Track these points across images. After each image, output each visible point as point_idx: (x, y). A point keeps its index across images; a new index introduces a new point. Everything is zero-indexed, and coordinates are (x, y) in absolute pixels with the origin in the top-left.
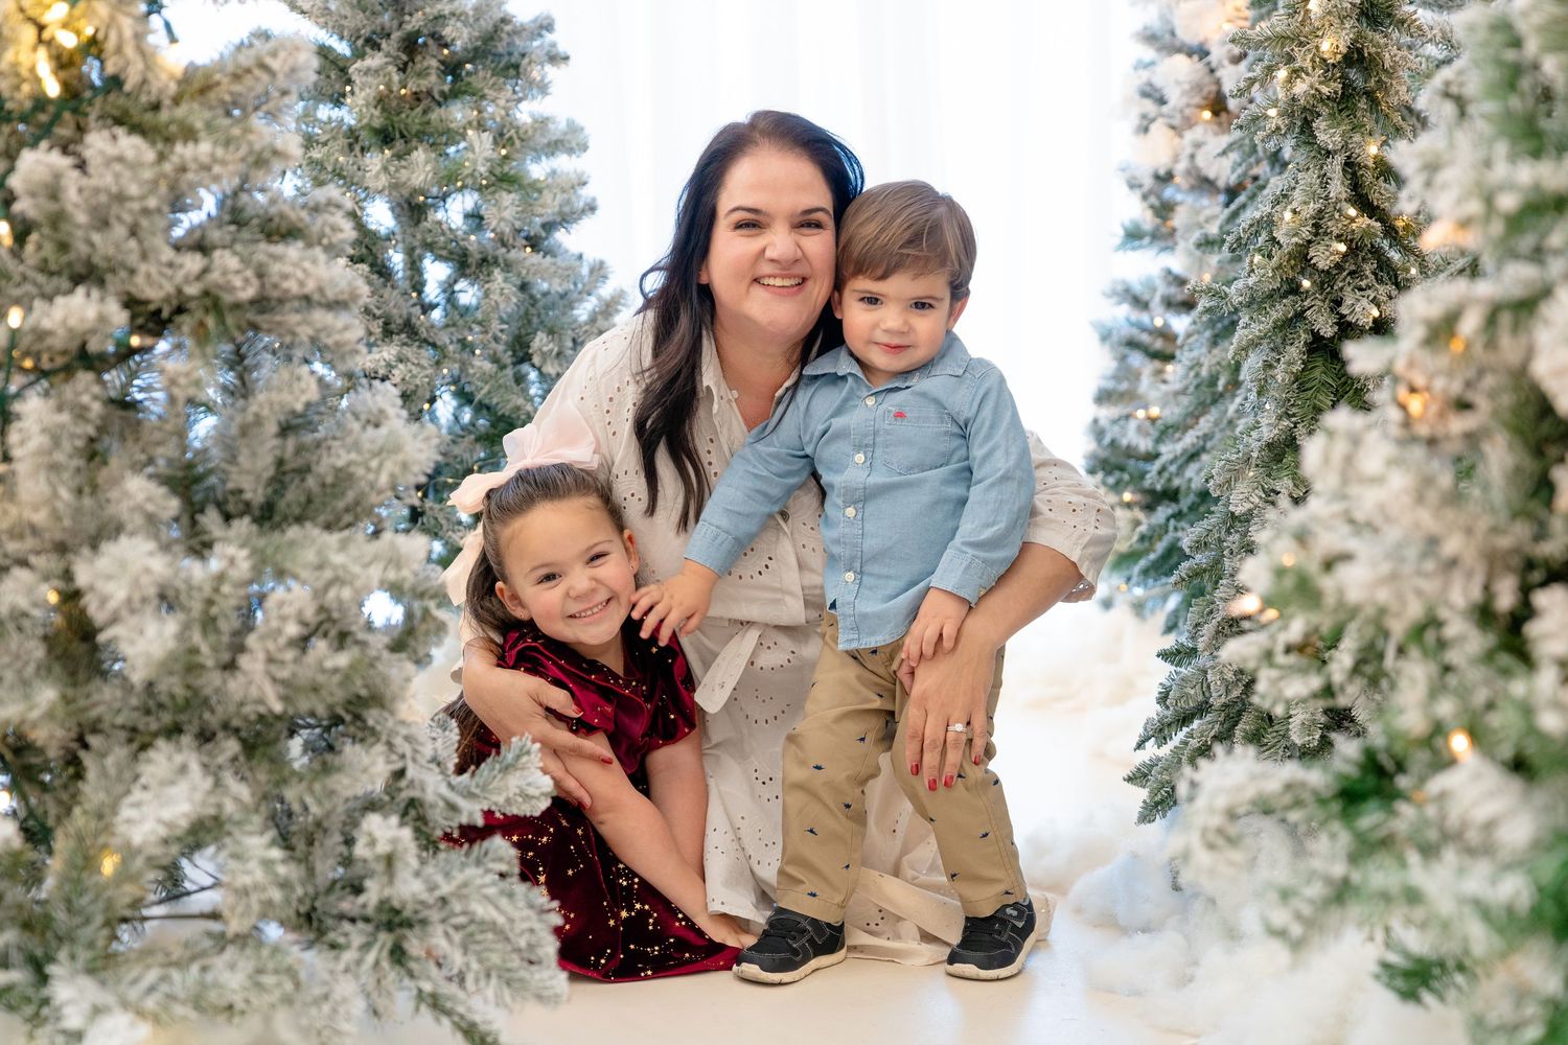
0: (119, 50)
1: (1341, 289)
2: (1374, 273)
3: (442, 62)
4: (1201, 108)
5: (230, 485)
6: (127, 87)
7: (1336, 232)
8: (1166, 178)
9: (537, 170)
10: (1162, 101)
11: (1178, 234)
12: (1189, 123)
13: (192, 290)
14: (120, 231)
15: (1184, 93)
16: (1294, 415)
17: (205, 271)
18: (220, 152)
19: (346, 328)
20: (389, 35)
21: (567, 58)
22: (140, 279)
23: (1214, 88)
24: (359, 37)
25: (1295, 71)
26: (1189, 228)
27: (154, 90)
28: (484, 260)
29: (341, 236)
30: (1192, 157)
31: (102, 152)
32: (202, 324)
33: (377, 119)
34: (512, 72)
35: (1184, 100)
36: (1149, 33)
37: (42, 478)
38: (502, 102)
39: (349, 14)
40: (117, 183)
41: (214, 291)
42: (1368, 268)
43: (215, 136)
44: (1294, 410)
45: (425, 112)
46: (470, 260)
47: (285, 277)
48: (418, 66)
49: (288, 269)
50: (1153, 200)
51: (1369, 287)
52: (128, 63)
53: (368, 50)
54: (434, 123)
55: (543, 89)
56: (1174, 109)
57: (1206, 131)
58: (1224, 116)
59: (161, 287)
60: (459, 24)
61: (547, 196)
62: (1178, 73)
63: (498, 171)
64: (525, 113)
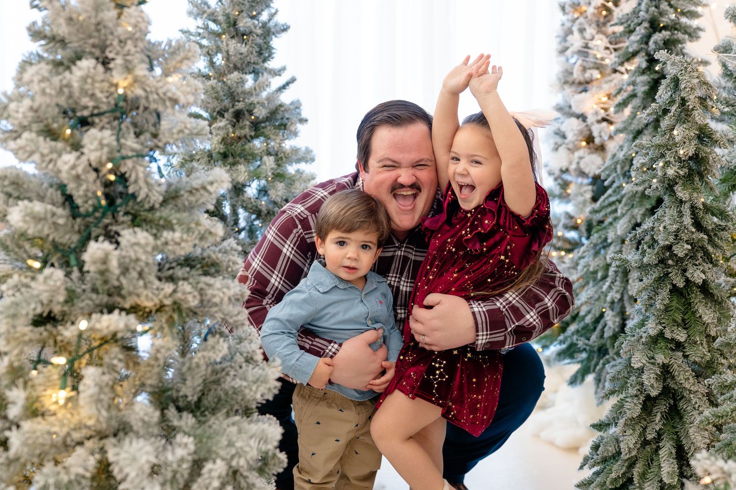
0: (136, 181)
1: (686, 265)
2: (701, 257)
3: (252, 123)
4: (581, 141)
5: (181, 394)
6: (139, 199)
7: (685, 239)
8: (566, 171)
9: (291, 169)
10: (564, 137)
11: (571, 197)
12: (577, 148)
13: (167, 302)
14: (134, 274)
15: (575, 135)
16: (664, 323)
17: (175, 291)
18: (185, 236)
19: (239, 313)
20: (228, 110)
21: (306, 120)
22: (143, 298)
23: (588, 133)
24: (214, 111)
25: (666, 163)
26: (576, 195)
27: (152, 201)
28: (268, 213)
29: (237, 267)
30: (578, 163)
31: (128, 241)
32: (171, 317)
33: (222, 148)
34: (283, 127)
35: (575, 138)
36: (559, 107)
37: (94, 407)
38: (278, 141)
39: (211, 101)
40: (136, 255)
41: (179, 301)
42: (699, 255)
43: (182, 227)
44: (663, 321)
45: (243, 145)
46: (262, 214)
47: (214, 296)
48: (241, 124)
49: (216, 292)
50: (560, 181)
51: (700, 264)
52: (140, 188)
53: (218, 117)
54: (247, 150)
55: (295, 134)
56: (570, 141)
57: (584, 152)
58: (591, 145)
59: (152, 300)
60: (261, 108)
61: (297, 184)
62: (572, 127)
63: (276, 172)
64: (288, 145)
